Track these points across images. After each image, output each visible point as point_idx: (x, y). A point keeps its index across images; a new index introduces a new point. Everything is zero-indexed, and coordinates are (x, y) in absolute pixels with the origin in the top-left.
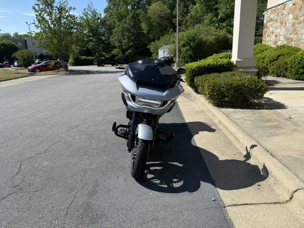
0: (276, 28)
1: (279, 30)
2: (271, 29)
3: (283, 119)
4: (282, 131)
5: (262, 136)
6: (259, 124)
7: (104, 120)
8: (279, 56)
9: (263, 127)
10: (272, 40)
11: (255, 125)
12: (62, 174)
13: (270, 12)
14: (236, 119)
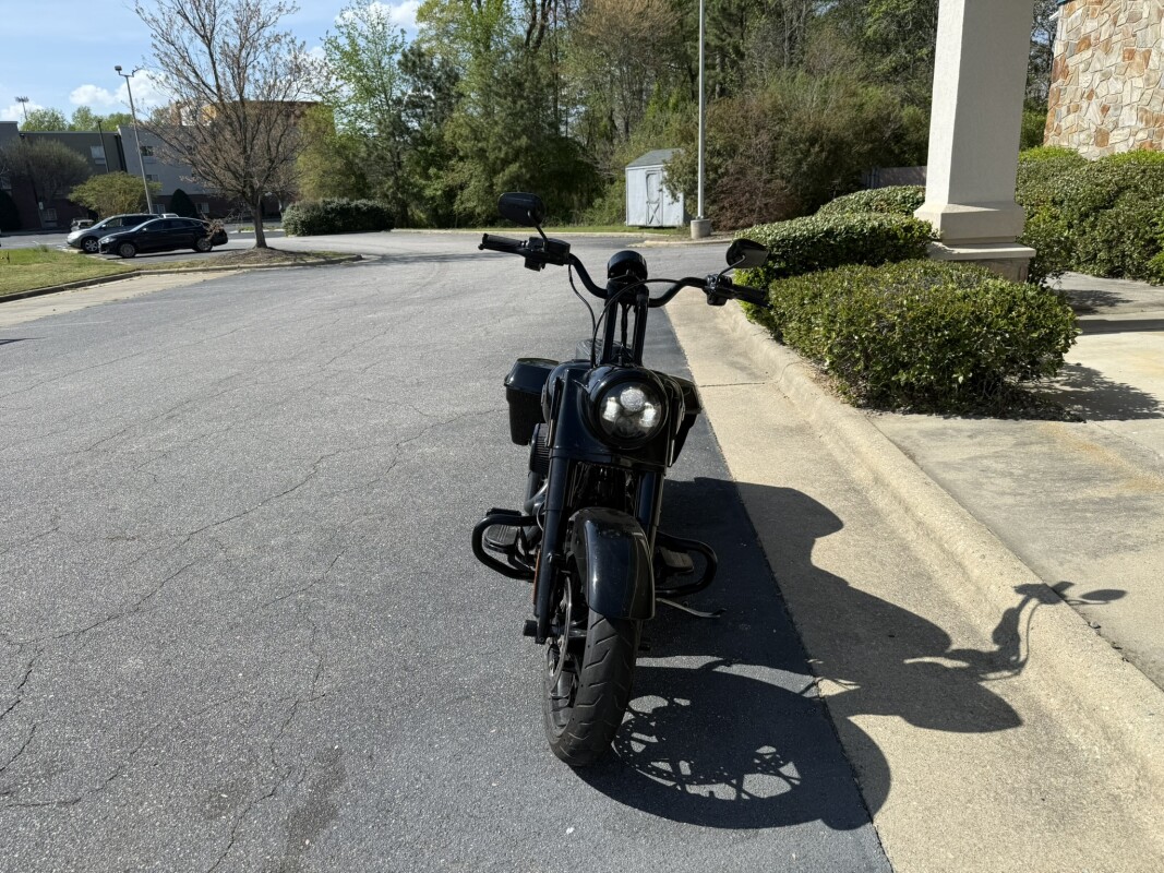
0: (1106, 77)
1: (1115, 85)
2: (1084, 80)
3: (1154, 468)
4: (1155, 526)
5: (1065, 552)
6: (1048, 493)
7: (395, 463)
8: (1121, 190)
9: (1068, 509)
10: (1086, 126)
11: (1030, 497)
12: (194, 718)
13: (1080, 11)
14: (947, 465)
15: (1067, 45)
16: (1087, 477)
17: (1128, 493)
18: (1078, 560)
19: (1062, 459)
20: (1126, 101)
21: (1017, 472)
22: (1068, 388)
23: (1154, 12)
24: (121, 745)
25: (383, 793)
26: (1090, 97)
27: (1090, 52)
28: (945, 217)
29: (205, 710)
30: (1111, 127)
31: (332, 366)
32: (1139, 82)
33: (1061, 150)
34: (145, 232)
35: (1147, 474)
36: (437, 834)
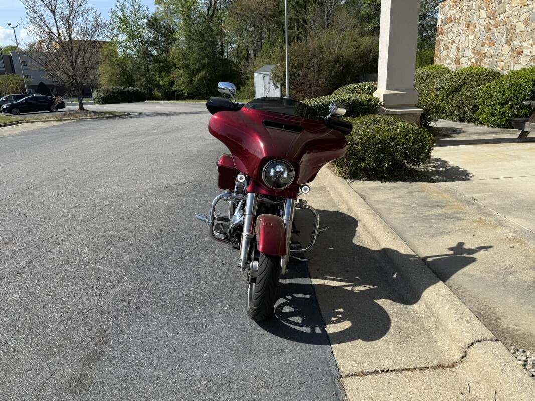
0: (459, 34)
1: (462, 38)
2: (450, 36)
3: (462, 201)
4: (458, 224)
5: (420, 236)
6: (418, 212)
7: (139, 207)
8: (463, 84)
9: (425, 218)
10: (451, 56)
11: (410, 214)
12: (42, 319)
13: (448, 6)
14: (378, 202)
15: (442, 20)
16: (434, 205)
17: (450, 211)
18: (424, 238)
19: (426, 198)
20: (467, 45)
21: (406, 204)
22: (434, 169)
23: (477, 7)
24: (8, 331)
25: (126, 344)
26: (452, 43)
27: (452, 23)
28: (384, 95)
29: (46, 315)
30: (461, 56)
31: (113, 164)
32: (472, 37)
33: (441, 66)
34: (25, 103)
35: (459, 203)
36: (148, 359)
